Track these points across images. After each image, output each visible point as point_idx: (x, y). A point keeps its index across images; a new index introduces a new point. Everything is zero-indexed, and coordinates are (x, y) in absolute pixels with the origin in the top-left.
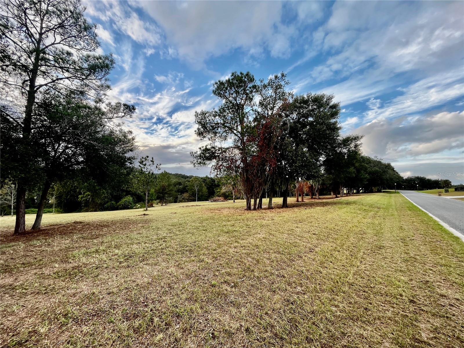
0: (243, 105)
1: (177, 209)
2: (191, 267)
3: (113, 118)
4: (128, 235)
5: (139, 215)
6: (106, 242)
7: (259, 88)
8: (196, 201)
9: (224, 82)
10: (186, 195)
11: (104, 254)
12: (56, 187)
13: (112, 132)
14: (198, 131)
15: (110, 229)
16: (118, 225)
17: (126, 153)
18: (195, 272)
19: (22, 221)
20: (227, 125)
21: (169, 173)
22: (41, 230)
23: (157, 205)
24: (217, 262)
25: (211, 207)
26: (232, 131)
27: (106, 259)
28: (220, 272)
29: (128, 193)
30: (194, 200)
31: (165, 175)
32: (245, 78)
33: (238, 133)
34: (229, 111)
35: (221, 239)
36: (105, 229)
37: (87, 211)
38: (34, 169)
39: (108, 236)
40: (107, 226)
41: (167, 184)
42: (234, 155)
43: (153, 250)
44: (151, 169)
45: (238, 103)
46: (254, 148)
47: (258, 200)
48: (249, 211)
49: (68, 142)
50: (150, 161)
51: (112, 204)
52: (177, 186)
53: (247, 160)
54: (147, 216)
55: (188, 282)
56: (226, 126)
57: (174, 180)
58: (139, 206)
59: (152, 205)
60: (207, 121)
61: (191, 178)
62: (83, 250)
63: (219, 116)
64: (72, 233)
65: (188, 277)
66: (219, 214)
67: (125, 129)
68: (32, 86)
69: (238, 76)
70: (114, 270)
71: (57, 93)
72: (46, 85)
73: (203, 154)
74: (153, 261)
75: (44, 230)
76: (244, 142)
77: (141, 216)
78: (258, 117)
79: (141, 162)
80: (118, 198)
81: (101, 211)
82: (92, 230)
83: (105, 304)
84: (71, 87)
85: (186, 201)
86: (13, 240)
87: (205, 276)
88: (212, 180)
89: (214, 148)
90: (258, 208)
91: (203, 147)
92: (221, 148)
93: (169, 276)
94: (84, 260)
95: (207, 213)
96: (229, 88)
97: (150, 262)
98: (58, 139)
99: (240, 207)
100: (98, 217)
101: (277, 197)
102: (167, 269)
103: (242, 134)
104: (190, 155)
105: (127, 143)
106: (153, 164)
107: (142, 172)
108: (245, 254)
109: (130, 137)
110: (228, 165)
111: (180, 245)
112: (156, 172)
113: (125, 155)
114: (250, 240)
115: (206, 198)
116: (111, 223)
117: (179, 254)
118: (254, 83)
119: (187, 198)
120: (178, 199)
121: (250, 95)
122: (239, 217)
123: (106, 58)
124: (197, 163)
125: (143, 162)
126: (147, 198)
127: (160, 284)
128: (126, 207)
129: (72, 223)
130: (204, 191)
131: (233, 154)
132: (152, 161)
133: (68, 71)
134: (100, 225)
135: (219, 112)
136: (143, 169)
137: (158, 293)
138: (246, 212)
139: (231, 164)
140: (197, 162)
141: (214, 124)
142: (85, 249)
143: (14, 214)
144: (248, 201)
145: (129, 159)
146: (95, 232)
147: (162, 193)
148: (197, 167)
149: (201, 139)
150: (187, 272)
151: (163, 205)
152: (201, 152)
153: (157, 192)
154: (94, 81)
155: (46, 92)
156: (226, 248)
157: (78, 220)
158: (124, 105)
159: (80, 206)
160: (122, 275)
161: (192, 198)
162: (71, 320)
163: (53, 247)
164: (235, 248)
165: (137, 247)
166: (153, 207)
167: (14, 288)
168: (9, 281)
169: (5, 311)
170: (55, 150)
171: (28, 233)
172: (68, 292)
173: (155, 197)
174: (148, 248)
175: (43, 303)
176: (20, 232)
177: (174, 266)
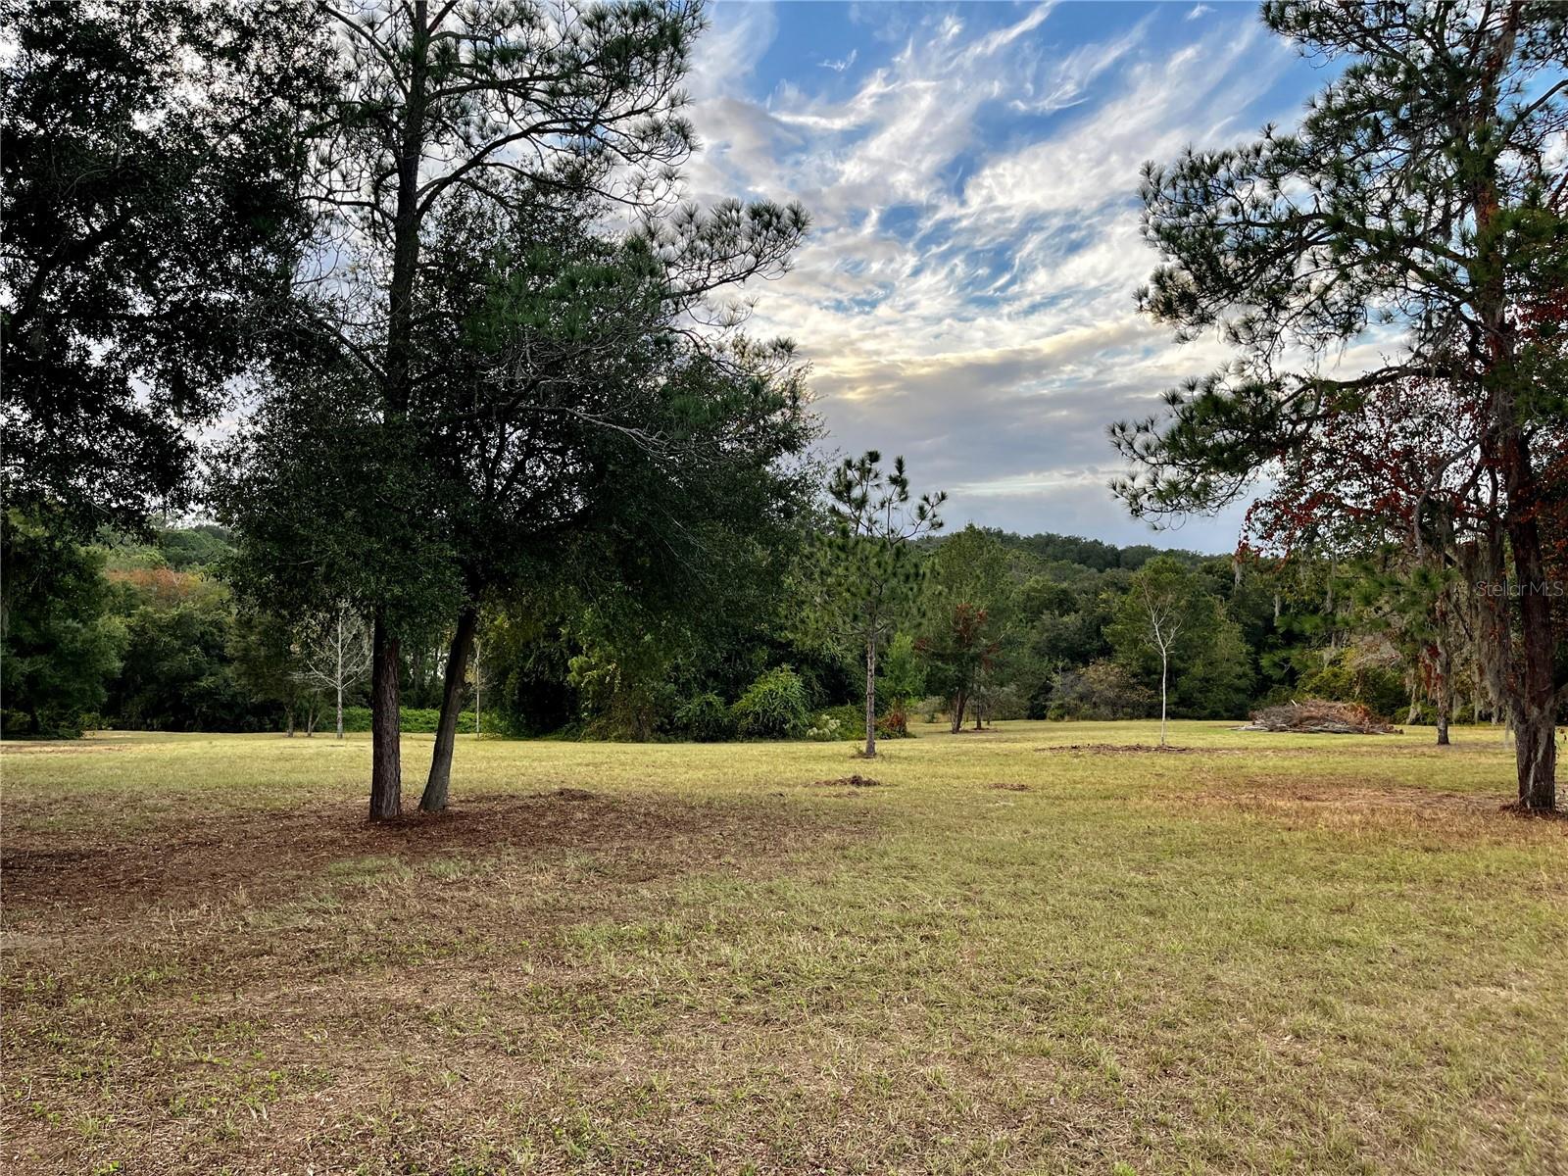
1: (1036, 764)
2: (1029, 1080)
3: (706, 287)
4: (776, 882)
5: (830, 778)
6: (687, 905)
8: (1159, 717)
10: (1099, 675)
11: (679, 952)
13: (702, 358)
14: (1163, 287)
15: (701, 841)
16: (733, 824)
18: (1040, 1102)
19: (391, 768)
22: (451, 817)
23: (932, 727)
24: (1167, 1082)
25: (1254, 765)
27: (685, 974)
29: (781, 653)
30: (1152, 713)
31: (977, 547)
35: (1228, 974)
36: (680, 840)
37: (605, 739)
39: (692, 874)
40: (689, 826)
41: (982, 605)
43: (871, 969)
44: (892, 521)
49: (533, 427)
50: (884, 480)
51: (709, 704)
52: (1046, 617)
54: (871, 790)
55: (1001, 1135)
57: (1029, 580)
58: (834, 724)
59: (901, 723)
61: (1135, 566)
62: (606, 926)
64: (557, 842)
65: (1010, 1116)
70: (714, 1023)
74: (866, 1016)
75: (462, 816)
77: (837, 789)
79: (842, 490)
80: (732, 686)
81: (659, 741)
82: (628, 836)
83: (687, 1134)
84: (539, 169)
85: (1104, 710)
86: (367, 848)
87: (1090, 1133)
89: (1261, 391)
91: (1189, 388)
93: (923, 1092)
94: (611, 963)
95: (1209, 805)
97: (849, 1018)
99: (1477, 788)
100: (650, 770)
102: (919, 1062)
106: (903, 495)
107: (846, 546)
108: (1351, 1078)
111: (999, 968)
112: (920, 538)
115: (1235, 698)
116: (706, 812)
117: (983, 1009)
119: (1111, 694)
120: (1053, 695)
124: (1150, 489)
125: (849, 486)
126: (871, 681)
127: (882, 1113)
128: (770, 729)
129: (554, 794)
130: (1226, 652)
132: (894, 481)
133: (525, 98)
134: (659, 817)
135: (1307, 140)
136: (852, 528)
137: (870, 1146)
140: (1154, 482)
142: (611, 920)
146: (643, 851)
147: (956, 658)
148: (1149, 516)
149: (1184, 338)
150: (1005, 1097)
151: (965, 726)
152: (1175, 419)
153: (930, 650)
157: (574, 783)
158: (755, 214)
159: (575, 709)
160: (743, 1048)
161: (1142, 695)
162: (591, 1153)
163: (503, 893)
164: (1298, 1036)
165: (805, 944)
166: (906, 735)
167: (427, 1020)
168: (407, 992)
169: (423, 1078)
170: (490, 468)
171: (412, 823)
172: (575, 1064)
173: (919, 684)
174: (850, 956)
175: (511, 1082)
176: (386, 815)
177: (953, 1056)
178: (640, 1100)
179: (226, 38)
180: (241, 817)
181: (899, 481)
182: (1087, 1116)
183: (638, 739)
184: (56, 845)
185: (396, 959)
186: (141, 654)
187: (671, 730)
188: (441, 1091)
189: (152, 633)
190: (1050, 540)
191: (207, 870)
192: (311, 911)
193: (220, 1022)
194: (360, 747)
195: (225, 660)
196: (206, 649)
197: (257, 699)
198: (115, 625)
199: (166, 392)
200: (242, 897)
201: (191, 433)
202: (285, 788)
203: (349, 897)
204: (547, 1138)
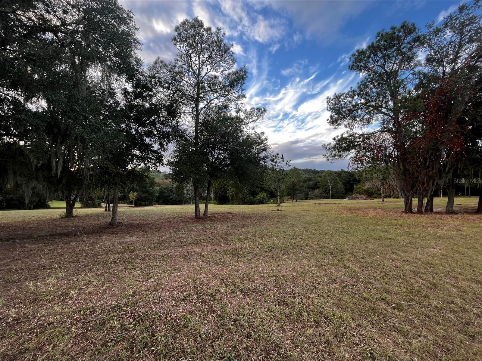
0: (396, 72)
1: (309, 207)
2: (336, 272)
3: (249, 123)
4: (268, 228)
5: (273, 210)
6: (252, 232)
7: (425, 37)
8: (330, 198)
9: (364, 50)
10: (317, 192)
11: (252, 242)
12: (215, 185)
13: (248, 136)
14: (332, 119)
15: (252, 221)
16: (257, 218)
17: (260, 153)
18: (340, 277)
20: (372, 104)
21: (298, 169)
22: (208, 217)
23: (288, 201)
24: (367, 272)
25: (349, 206)
26: (378, 110)
27: (254, 246)
28: (373, 286)
29: (262, 189)
30: (328, 198)
31: (295, 171)
32: (400, 32)
33: (389, 111)
34: (374, 85)
35: (370, 246)
36: (248, 220)
38: (203, 172)
39: (252, 226)
40: (250, 218)
41: (297, 180)
42: (383, 141)
43: (292, 245)
44: (282, 165)
45: (388, 71)
46: (417, 127)
47: (426, 200)
48: (410, 214)
49: (219, 149)
50: (280, 158)
51: (250, 198)
52: (307, 182)
53: (404, 145)
54: (281, 211)
55: (333, 286)
56: (370, 106)
57: (304, 176)
58: (272, 201)
59: (283, 201)
60: (343, 105)
61: (322, 173)
62: (237, 237)
63: (359, 94)
64: (227, 221)
65: (333, 281)
66: (363, 215)
67: (259, 131)
68: (197, 111)
69: (387, 33)
70: (262, 258)
71: (211, 112)
72: (204, 107)
73: (339, 145)
74: (294, 256)
75: (210, 217)
76: (399, 122)
77: (275, 212)
78: (425, 81)
79: (273, 160)
80: (254, 194)
82: (239, 220)
83: (260, 285)
84: (219, 104)
85: (318, 198)
86: (194, 222)
87: (354, 285)
88: (351, 174)
89: (352, 136)
90: (426, 210)
91: (338, 137)
92: (363, 135)
93: (312, 275)
94: (239, 245)
95: (345, 213)
96: (372, 56)
97: (290, 256)
98: (214, 148)
99: (394, 208)
101: (463, 195)
102: (309, 267)
103: (396, 111)
104: (322, 147)
105: (261, 144)
106: (283, 161)
107: (273, 170)
108: (411, 271)
109: (263, 138)
110: (373, 154)
111: (319, 245)
112: (286, 168)
113: (260, 155)
114: (417, 253)
115: (342, 195)
116: (252, 215)
117: (319, 254)
118: (415, 34)
119: (320, 195)
120: (309, 195)
121: (409, 53)
122: (393, 222)
123: (241, 70)
124: (331, 156)
125: (274, 160)
126: (279, 194)
127: (304, 280)
128: (261, 202)
129: (225, 213)
130: (340, 187)
131: (381, 140)
133: (216, 92)
134: (244, 217)
135: (358, 90)
136: (274, 167)
137: (303, 289)
138: (406, 216)
139: (379, 152)
140: (331, 154)
141: (351, 107)
143: (193, 203)
144: (408, 199)
145: (263, 158)
146: (242, 222)
147: (292, 189)
148: (330, 161)
149: (335, 128)
150: (331, 276)
151: (294, 201)
152: (335, 142)
153: (288, 188)
154: (233, 94)
155: (205, 113)
156: (378, 258)
157: (229, 211)
158: (257, 109)
159: (228, 200)
160: (269, 263)
161: (325, 195)
162: (238, 290)
163: (217, 230)
164: (393, 260)
165: (277, 240)
166: (284, 203)
167: (202, 256)
168: (198, 250)
169: (201, 270)
170: (213, 157)
171: (202, 218)
172: (233, 267)
173: (286, 194)
174: (287, 242)
175: (220, 271)
176: (197, 217)
177: (316, 266)
178: (248, 276)
179: (167, 85)
180: (174, 218)
181: (282, 158)
182: (353, 281)
183: (239, 204)
184: (145, 222)
185: (197, 243)
186: (161, 193)
187: (244, 203)
188: (205, 273)
189: (163, 190)
190: (307, 170)
191: (168, 226)
192: (183, 234)
193: (162, 256)
194: (193, 206)
195: (174, 193)
196: (171, 192)
197: (179, 199)
198: (157, 188)
199: (159, 147)
200: (172, 231)
201: (164, 153)
202: (182, 213)
203: (190, 231)
204: (228, 286)
